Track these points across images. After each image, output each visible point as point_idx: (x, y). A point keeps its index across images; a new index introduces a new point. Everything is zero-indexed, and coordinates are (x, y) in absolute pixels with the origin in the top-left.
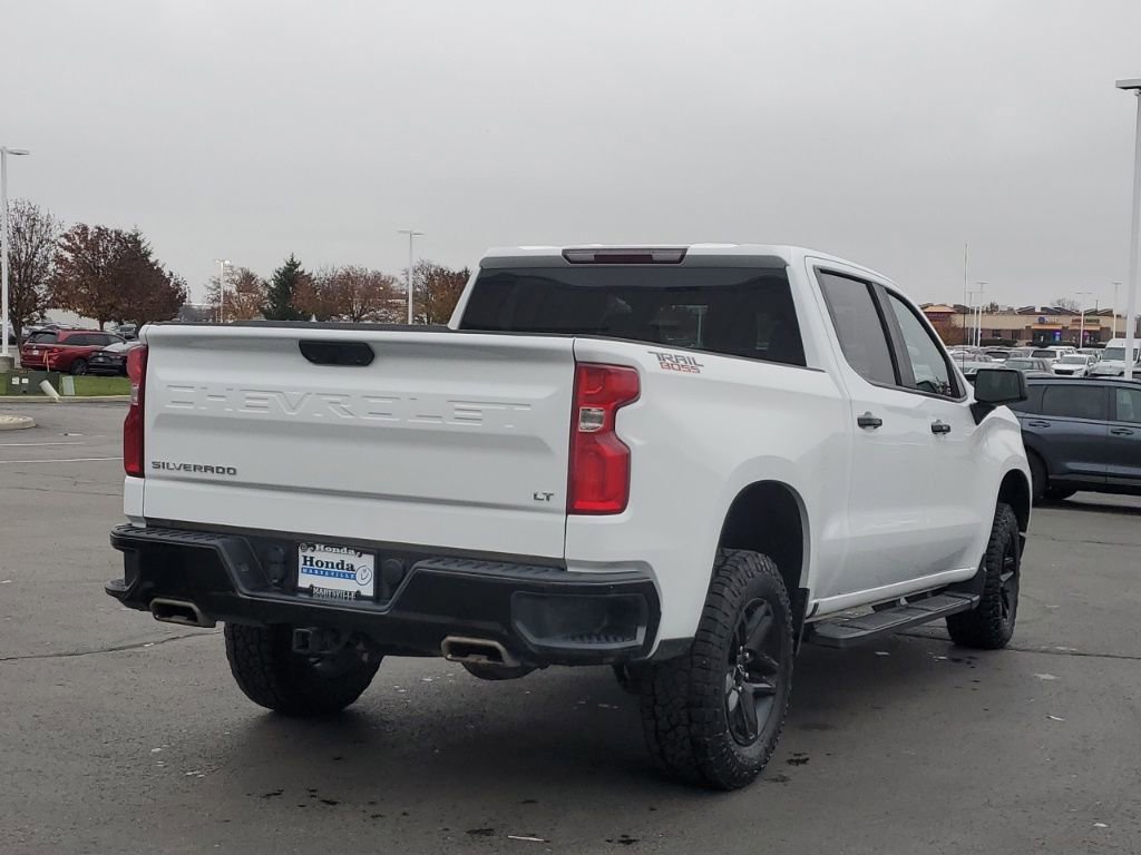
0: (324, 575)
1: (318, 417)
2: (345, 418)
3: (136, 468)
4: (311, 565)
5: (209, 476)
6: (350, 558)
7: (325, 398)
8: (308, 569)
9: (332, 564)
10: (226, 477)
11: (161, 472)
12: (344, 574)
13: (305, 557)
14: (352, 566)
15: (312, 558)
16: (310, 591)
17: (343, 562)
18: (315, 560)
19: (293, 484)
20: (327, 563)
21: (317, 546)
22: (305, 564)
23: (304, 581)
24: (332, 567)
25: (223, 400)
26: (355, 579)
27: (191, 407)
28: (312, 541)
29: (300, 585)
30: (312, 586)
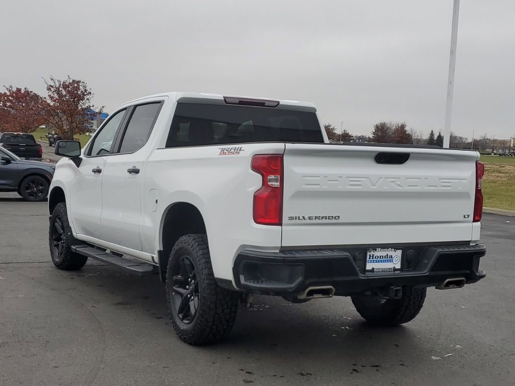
0: (379, 262)
1: (386, 189)
2: (399, 189)
3: (277, 222)
4: (373, 258)
5: (324, 221)
6: (391, 252)
7: (389, 180)
8: (371, 261)
9: (383, 256)
10: (334, 221)
11: (294, 221)
12: (388, 260)
13: (370, 255)
14: (392, 256)
15: (373, 255)
16: (372, 270)
17: (387, 255)
18: (374, 256)
19: (363, 221)
20: (380, 256)
21: (377, 249)
22: (370, 258)
23: (369, 266)
24: (383, 258)
25: (337, 182)
26: (392, 262)
27: (318, 187)
28: (375, 247)
29: (367, 269)
30: (373, 268)
